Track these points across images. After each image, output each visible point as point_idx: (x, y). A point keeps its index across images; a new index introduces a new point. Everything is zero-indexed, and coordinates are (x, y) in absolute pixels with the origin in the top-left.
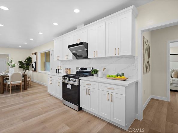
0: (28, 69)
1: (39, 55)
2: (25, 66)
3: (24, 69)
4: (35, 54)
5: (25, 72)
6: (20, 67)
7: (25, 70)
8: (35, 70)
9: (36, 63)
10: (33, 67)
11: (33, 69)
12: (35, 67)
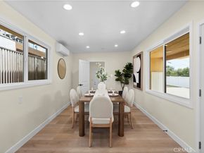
0: (127, 83)
1: (146, 57)
2: (123, 78)
3: (122, 83)
4: (139, 56)
5: (123, 88)
6: (117, 80)
7: (123, 85)
8: (139, 86)
9: (140, 72)
10: (135, 81)
11: (135, 84)
12: (137, 81)
